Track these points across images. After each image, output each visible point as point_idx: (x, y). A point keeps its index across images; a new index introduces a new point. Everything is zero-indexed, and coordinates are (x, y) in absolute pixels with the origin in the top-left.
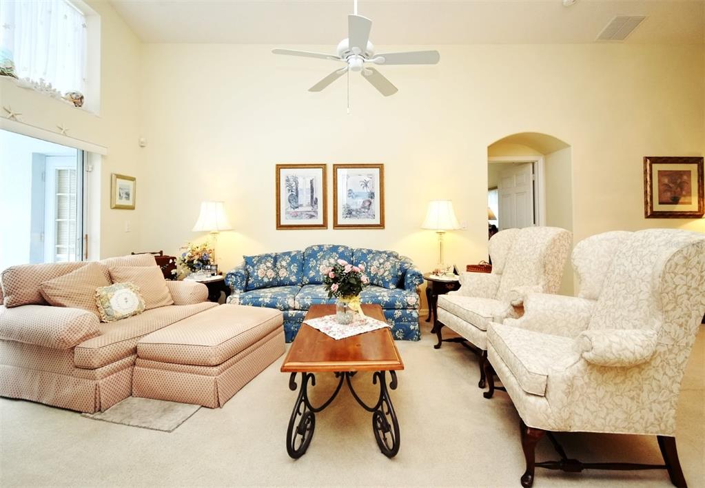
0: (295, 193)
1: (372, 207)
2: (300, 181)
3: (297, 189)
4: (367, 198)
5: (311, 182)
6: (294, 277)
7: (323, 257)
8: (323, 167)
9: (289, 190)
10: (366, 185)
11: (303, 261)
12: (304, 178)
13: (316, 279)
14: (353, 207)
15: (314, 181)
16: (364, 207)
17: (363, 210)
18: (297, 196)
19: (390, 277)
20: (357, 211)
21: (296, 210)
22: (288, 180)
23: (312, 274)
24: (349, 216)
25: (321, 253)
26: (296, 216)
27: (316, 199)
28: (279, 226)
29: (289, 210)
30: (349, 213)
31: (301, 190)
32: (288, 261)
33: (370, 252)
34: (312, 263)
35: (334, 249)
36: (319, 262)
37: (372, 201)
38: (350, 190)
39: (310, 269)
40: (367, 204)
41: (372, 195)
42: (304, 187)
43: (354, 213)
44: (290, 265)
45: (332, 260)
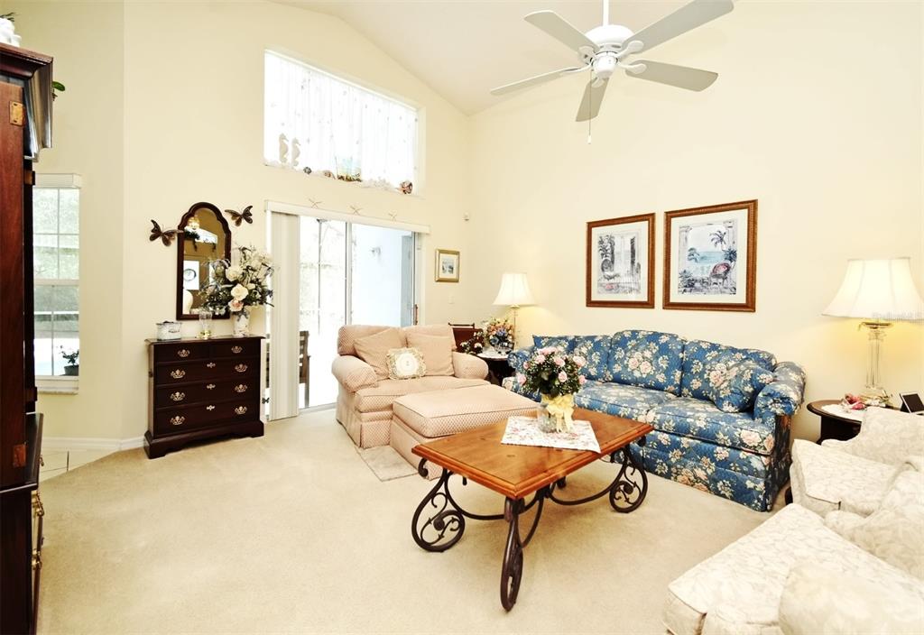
0: (609, 259)
1: (731, 274)
2: (617, 241)
3: (612, 253)
4: (723, 261)
5: (632, 241)
6: (595, 369)
7: (636, 348)
8: (650, 218)
9: (602, 255)
10: (722, 240)
11: (610, 348)
12: (622, 237)
13: (623, 377)
14: (697, 275)
15: (636, 240)
16: (717, 276)
17: (714, 280)
18: (613, 262)
19: (728, 392)
20: (703, 281)
21: (612, 281)
22: (601, 242)
23: (617, 368)
24: (688, 289)
25: (633, 342)
26: (610, 289)
27: (639, 265)
28: (590, 303)
29: (602, 281)
30: (690, 285)
31: (618, 253)
32: (590, 348)
33: (714, 347)
34: (620, 354)
35: (655, 337)
36: (628, 354)
37: (732, 264)
38: (691, 249)
39: (616, 362)
40: (722, 270)
41: (732, 255)
42: (622, 248)
43: (697, 285)
44: (591, 353)
45: (648, 354)
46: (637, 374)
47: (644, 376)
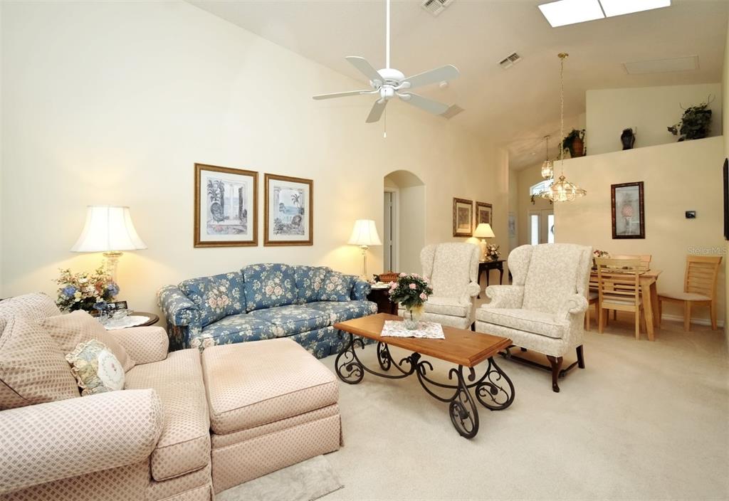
0: (219, 203)
1: (302, 223)
2: (227, 187)
3: (222, 197)
4: (297, 214)
5: (240, 190)
6: (238, 304)
7: (268, 278)
8: (254, 174)
9: (212, 198)
10: (297, 201)
11: (244, 282)
12: (231, 185)
13: (264, 303)
14: (284, 222)
15: (243, 190)
16: (295, 223)
17: (293, 225)
18: (222, 204)
19: (345, 290)
20: (288, 226)
21: (221, 223)
22: (210, 185)
23: (258, 297)
24: (280, 231)
25: (265, 273)
26: (220, 230)
27: (246, 211)
28: (198, 243)
29: (212, 223)
30: (280, 228)
31: (227, 199)
32: (227, 286)
33: (309, 269)
34: (257, 285)
35: (277, 268)
36: (264, 284)
37: (302, 216)
38: (281, 204)
39: (255, 292)
40: (297, 220)
41: (302, 211)
42: (231, 194)
43: (285, 228)
44: (231, 291)
45: (277, 281)
46: (274, 298)
47: (279, 297)
